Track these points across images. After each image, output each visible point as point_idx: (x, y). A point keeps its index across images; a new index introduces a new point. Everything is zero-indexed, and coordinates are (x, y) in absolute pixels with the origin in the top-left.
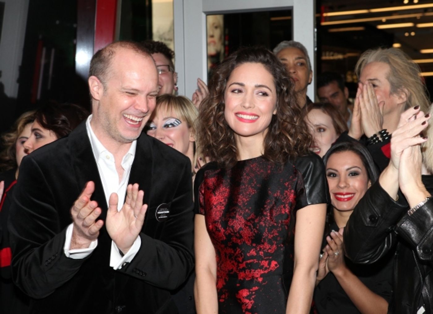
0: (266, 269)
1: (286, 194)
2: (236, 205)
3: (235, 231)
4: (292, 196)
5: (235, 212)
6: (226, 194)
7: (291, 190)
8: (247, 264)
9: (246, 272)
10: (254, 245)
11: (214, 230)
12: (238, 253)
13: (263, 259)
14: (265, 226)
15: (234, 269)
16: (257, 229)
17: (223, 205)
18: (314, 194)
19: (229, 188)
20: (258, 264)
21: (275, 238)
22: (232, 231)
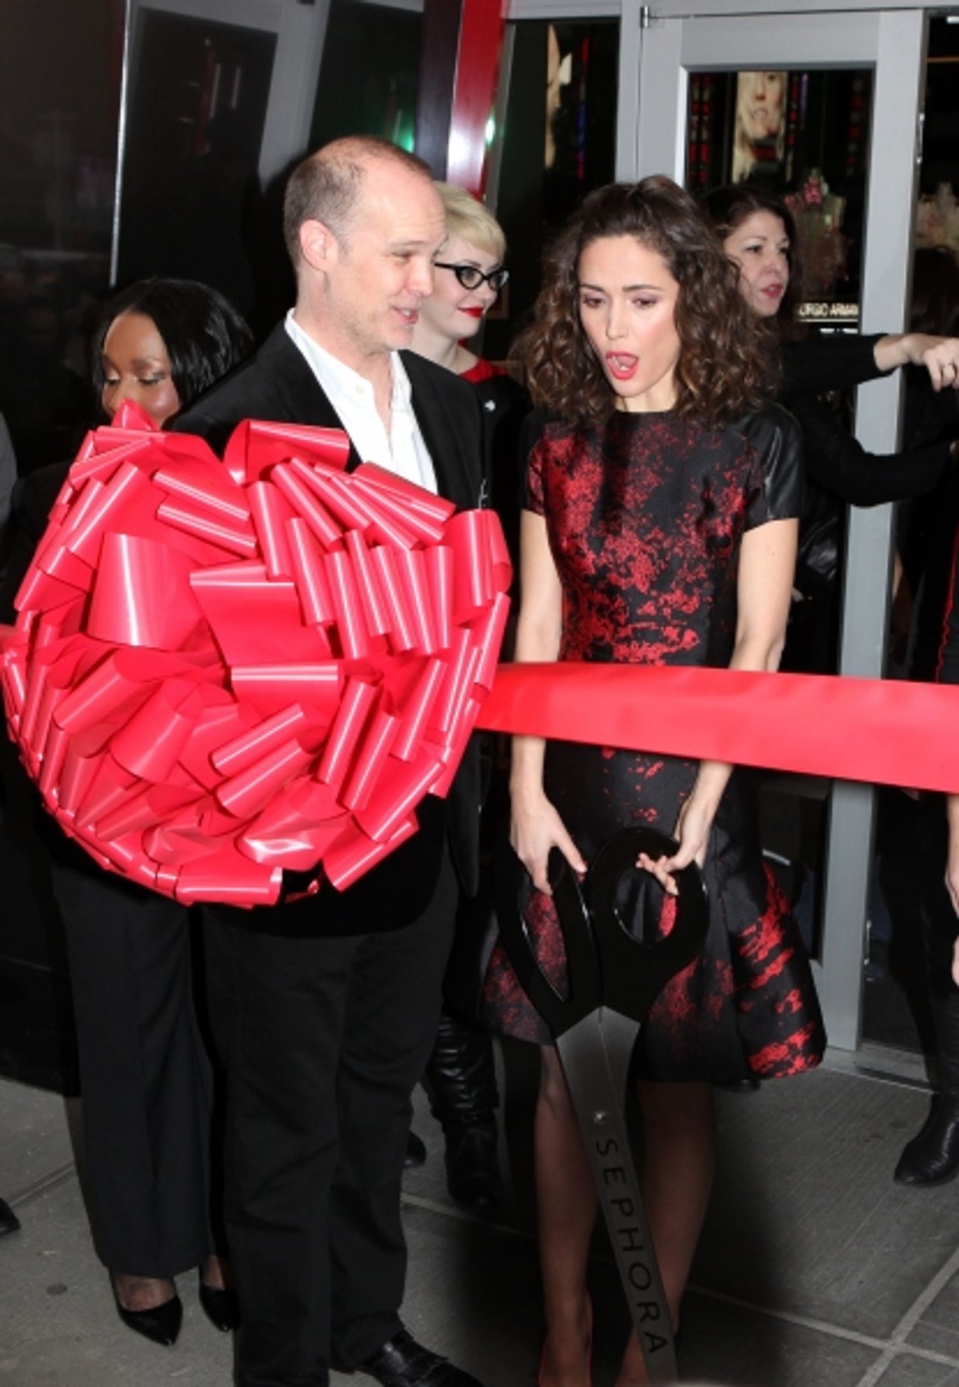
0: (673, 643)
1: (727, 495)
2: (620, 506)
3: (619, 561)
4: (738, 500)
5: (619, 522)
6: (597, 478)
7: (736, 488)
8: (634, 630)
9: (632, 647)
10: (654, 593)
11: (573, 552)
12: (619, 607)
13: (668, 624)
14: (684, 557)
15: (608, 636)
16: (666, 562)
17: (590, 501)
18: (782, 498)
19: (600, 465)
20: (658, 632)
21: (699, 583)
22: (612, 559)
